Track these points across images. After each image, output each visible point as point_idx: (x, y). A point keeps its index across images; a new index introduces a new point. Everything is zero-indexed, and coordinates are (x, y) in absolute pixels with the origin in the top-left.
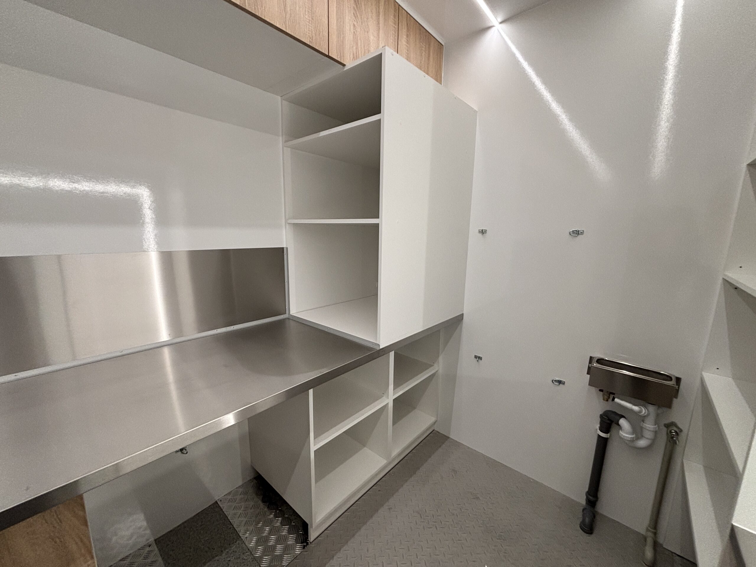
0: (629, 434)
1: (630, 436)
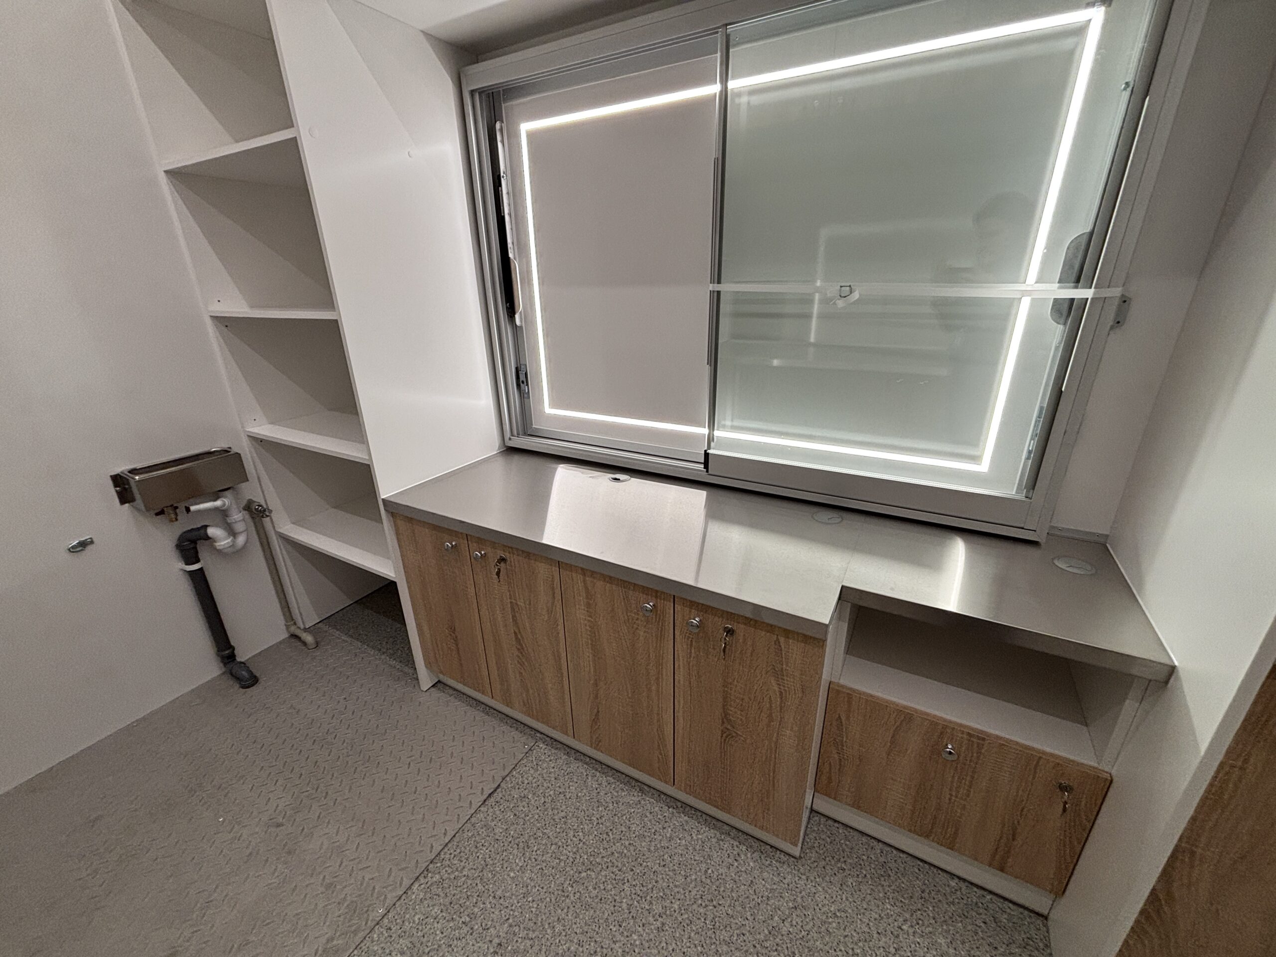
0: (226, 539)
1: (229, 540)
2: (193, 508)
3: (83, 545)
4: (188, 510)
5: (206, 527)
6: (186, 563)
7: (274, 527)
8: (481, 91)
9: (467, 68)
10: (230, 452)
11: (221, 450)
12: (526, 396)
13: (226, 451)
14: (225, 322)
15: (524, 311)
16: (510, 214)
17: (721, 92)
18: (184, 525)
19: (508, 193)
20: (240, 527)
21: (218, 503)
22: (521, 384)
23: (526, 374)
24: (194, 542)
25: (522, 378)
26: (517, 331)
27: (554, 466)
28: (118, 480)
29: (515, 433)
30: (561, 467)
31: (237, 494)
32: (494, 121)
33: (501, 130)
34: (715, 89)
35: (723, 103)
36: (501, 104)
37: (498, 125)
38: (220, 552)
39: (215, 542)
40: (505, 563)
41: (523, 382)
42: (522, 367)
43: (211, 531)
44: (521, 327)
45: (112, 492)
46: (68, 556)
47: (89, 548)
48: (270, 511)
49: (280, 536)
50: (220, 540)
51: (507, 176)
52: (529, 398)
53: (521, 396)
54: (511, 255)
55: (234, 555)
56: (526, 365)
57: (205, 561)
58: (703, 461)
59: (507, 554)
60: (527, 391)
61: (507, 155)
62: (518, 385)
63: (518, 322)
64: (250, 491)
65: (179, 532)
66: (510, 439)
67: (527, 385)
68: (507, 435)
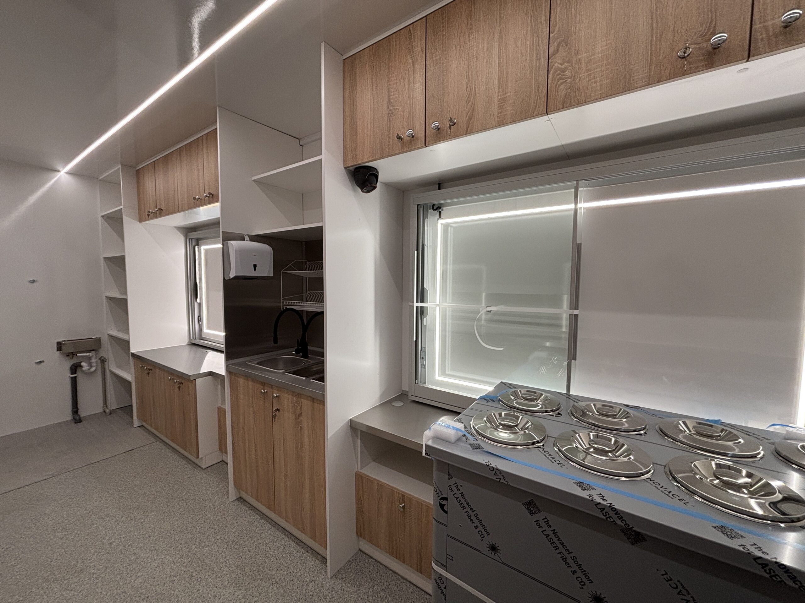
0: (88, 368)
2: (78, 355)
3: (41, 362)
4: (77, 355)
5: (81, 362)
6: (72, 374)
7: (108, 368)
10: (98, 339)
11: (95, 338)
14: (109, 299)
18: (74, 361)
20: (94, 364)
21: (89, 354)
24: (76, 367)
28: (59, 344)
31: (97, 354)
38: (83, 371)
39: (83, 368)
43: (83, 364)
45: (55, 346)
46: (35, 365)
47: (42, 364)
48: (109, 362)
49: (110, 371)
50: (85, 368)
55: (90, 374)
57: (79, 375)
64: (103, 353)
65: (72, 363)
68: (191, 338)
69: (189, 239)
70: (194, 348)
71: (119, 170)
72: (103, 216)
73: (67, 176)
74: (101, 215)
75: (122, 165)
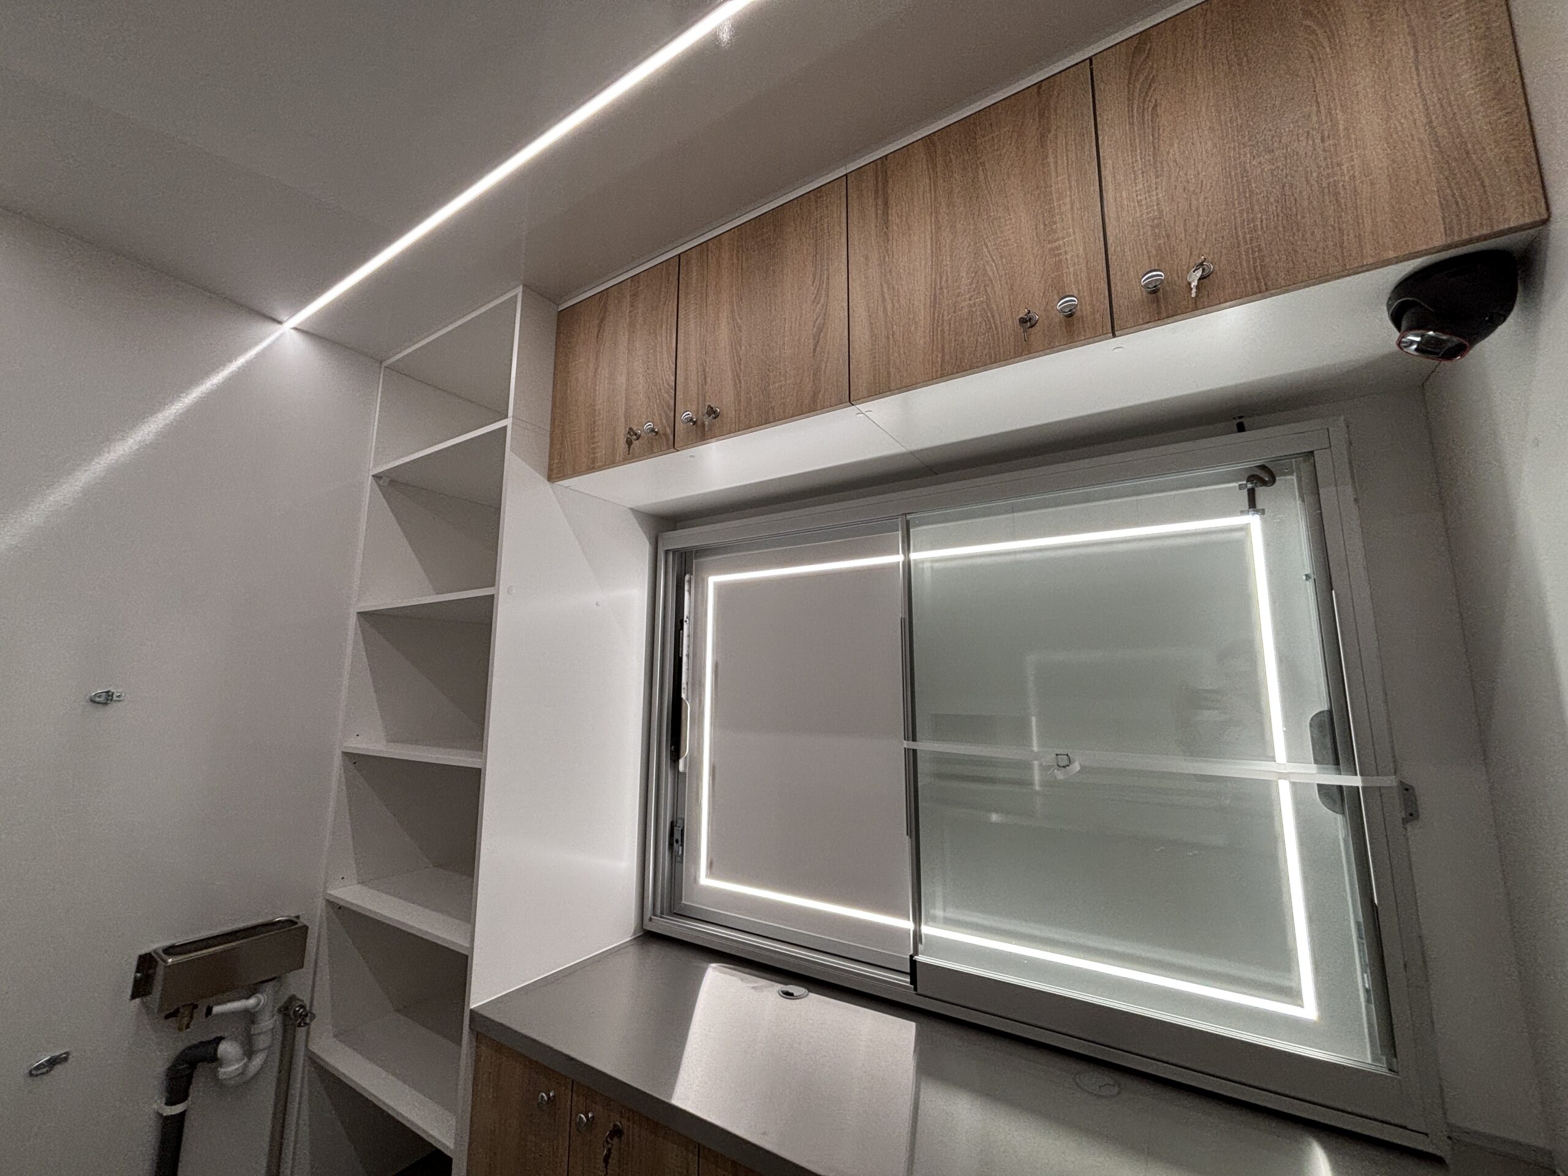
0: (237, 1063)
1: (240, 1064)
2: (217, 1009)
3: (53, 1063)
4: (209, 1010)
5: (219, 1040)
6: (170, 1102)
7: (307, 1041)
8: (674, 551)
9: (665, 533)
10: (296, 923)
11: (286, 921)
12: (679, 859)
13: (292, 922)
15: (690, 757)
16: (688, 656)
17: (904, 562)
18: (196, 1034)
19: (689, 636)
20: (262, 1042)
21: (252, 1001)
22: (675, 844)
23: (682, 831)
24: (193, 1065)
25: (677, 836)
26: (678, 777)
27: (704, 965)
28: (145, 963)
29: (658, 912)
30: (714, 968)
32: (683, 573)
33: (690, 582)
34: (899, 558)
35: (907, 568)
36: (692, 559)
37: (687, 577)
38: (221, 1083)
39: (221, 1066)
40: (620, 1137)
41: (677, 841)
42: (679, 821)
43: (223, 1048)
44: (684, 773)
45: (130, 974)
47: (59, 1069)
48: (313, 1017)
49: (310, 1058)
50: (230, 1064)
51: (689, 620)
52: (682, 862)
53: (672, 858)
54: (683, 696)
55: (238, 1089)
56: (684, 820)
58: (908, 971)
59: (624, 1121)
60: (680, 853)
61: (693, 604)
62: (671, 845)
63: (681, 768)
64: (297, 984)
65: (181, 1046)
66: (650, 919)
67: (682, 845)
68: (648, 913)
69: (667, 552)
70: (656, 951)
71: (515, 303)
72: (377, 477)
73: (296, 336)
74: (375, 472)
75: (524, 286)
